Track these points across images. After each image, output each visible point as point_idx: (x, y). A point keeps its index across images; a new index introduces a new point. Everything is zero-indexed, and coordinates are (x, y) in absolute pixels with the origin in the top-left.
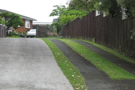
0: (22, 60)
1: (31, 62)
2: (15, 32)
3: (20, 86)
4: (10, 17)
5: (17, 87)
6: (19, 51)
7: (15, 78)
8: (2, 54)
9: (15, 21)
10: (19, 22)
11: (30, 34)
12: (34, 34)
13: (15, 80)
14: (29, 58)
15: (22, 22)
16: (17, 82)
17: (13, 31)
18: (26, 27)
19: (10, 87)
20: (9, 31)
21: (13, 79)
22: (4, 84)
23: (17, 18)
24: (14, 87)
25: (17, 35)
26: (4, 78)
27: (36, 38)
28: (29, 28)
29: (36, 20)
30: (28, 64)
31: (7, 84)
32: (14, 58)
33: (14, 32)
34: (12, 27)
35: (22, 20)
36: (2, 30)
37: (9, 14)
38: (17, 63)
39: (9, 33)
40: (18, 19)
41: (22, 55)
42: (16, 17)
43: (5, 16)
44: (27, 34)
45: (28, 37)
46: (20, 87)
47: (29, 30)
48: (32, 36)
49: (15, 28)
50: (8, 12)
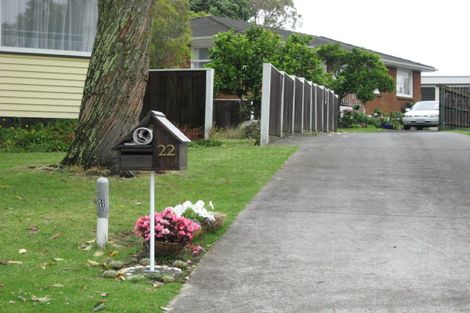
0: (430, 207)
1: (465, 215)
2: (363, 112)
3: (455, 299)
4: (344, 60)
5: (445, 300)
6: (410, 177)
7: (427, 270)
8: (358, 188)
9: (361, 72)
10: (378, 78)
11: (414, 119)
12: (427, 119)
13: (429, 276)
14: (453, 200)
15: (386, 78)
16: (440, 284)
17: (357, 108)
18: (398, 95)
19: (423, 302)
20: (342, 108)
21: (423, 273)
22: (398, 292)
23: (371, 65)
24: (434, 300)
25: (370, 123)
26: (394, 271)
27: (440, 130)
28: (411, 96)
29: (431, 69)
30: (456, 221)
31: (409, 291)
32: (403, 201)
33: (358, 112)
34: (353, 96)
35: (386, 69)
36: (325, 106)
37: (343, 52)
38: (419, 219)
39: (342, 115)
40: (374, 66)
41: (426, 191)
42: (365, 59)
43: (326, 58)
44: (404, 119)
45: (407, 127)
46: (456, 302)
47: (409, 104)
48: (421, 126)
49: (364, 98)
50: (338, 44)
